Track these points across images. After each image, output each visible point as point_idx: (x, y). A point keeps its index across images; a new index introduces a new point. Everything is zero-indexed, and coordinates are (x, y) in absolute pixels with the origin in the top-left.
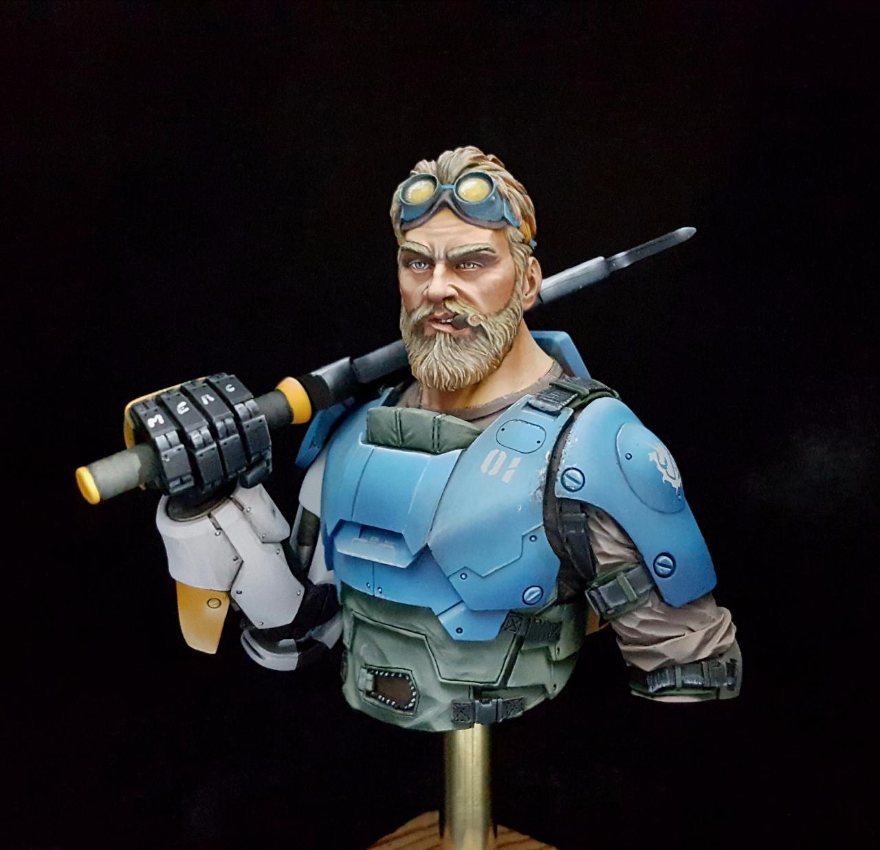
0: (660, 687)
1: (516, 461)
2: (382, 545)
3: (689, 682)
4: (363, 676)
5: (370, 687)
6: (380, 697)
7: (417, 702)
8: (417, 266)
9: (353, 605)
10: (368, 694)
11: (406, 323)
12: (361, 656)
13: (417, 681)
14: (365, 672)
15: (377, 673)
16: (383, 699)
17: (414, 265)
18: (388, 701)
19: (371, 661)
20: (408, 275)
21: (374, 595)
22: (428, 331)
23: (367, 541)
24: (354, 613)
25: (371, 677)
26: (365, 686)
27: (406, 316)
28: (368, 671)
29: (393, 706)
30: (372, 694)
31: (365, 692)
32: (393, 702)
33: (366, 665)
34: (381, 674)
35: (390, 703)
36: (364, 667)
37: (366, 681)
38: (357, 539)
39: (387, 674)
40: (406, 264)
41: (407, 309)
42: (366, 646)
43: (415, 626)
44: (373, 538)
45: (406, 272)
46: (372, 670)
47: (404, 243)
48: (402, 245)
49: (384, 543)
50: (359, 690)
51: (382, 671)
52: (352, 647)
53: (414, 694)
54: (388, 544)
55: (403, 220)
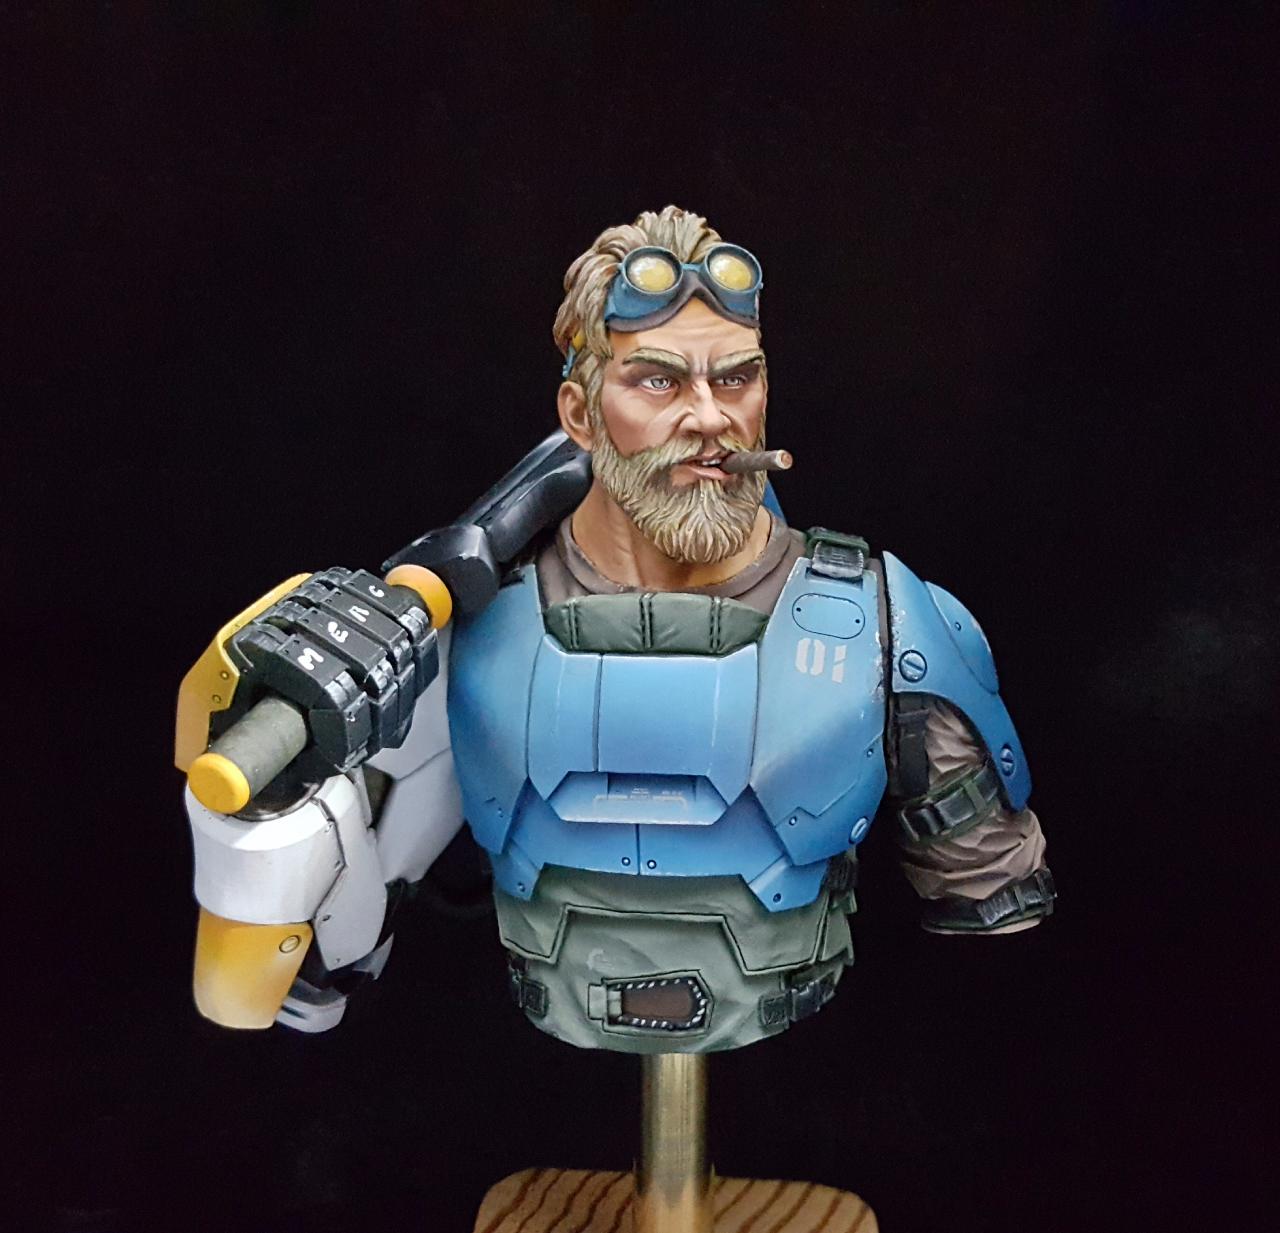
0: (1001, 915)
1: (841, 651)
2: (655, 798)
3: (1031, 902)
4: (598, 997)
5: (616, 1010)
6: (636, 1020)
7: (708, 1011)
8: (653, 385)
9: (566, 896)
10: (613, 1021)
11: (615, 469)
12: (587, 967)
13: (709, 983)
14: (602, 989)
15: (630, 986)
16: (643, 1022)
17: (648, 383)
18: (654, 1023)
19: (613, 971)
20: (635, 397)
21: (639, 874)
22: (679, 479)
23: (625, 797)
24: (569, 907)
25: (616, 995)
26: (605, 1011)
27: (613, 458)
28: (609, 987)
29: (666, 1028)
30: (620, 1018)
31: (606, 1018)
32: (664, 1024)
33: (602, 980)
34: (640, 986)
35: (658, 1027)
36: (599, 982)
37: (608, 1003)
38: (604, 796)
39: (652, 985)
40: (632, 382)
41: (621, 448)
42: (601, 952)
43: (706, 906)
44: (636, 791)
45: (630, 393)
46: (617, 984)
47: (639, 350)
48: (636, 354)
49: (660, 794)
50: (593, 1019)
51: (641, 982)
52: (558, 960)
53: (702, 1003)
54: (671, 795)
55: (613, 316)
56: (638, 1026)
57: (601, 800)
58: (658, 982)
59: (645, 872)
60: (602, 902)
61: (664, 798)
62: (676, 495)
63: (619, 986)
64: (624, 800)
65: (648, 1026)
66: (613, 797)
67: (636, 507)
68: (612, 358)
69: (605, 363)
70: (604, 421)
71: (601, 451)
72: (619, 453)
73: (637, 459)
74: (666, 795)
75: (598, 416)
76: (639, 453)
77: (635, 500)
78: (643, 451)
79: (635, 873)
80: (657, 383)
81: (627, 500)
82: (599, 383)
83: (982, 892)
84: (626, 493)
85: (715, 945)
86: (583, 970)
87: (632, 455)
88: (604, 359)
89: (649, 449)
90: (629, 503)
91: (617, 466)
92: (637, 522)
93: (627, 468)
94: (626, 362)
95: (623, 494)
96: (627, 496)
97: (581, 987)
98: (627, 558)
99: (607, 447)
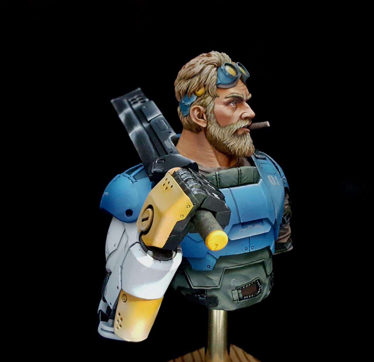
2: (254, 227)
4: (235, 293)
5: (241, 296)
6: (245, 297)
7: (262, 288)
8: (233, 104)
9: (225, 265)
10: (240, 299)
11: (219, 132)
12: (231, 286)
13: (262, 280)
14: (236, 291)
15: (244, 287)
16: (247, 297)
17: (232, 104)
18: (250, 296)
19: (239, 284)
20: (228, 108)
21: (250, 251)
22: (240, 133)
23: (246, 229)
24: (225, 268)
25: (240, 291)
26: (238, 297)
27: (218, 128)
28: (238, 289)
29: (253, 297)
30: (241, 298)
31: (238, 299)
32: (252, 295)
33: (236, 288)
34: (247, 286)
35: (251, 297)
36: (235, 289)
37: (239, 294)
38: (242, 230)
39: (250, 285)
40: (227, 104)
41: (221, 125)
42: (234, 279)
43: (261, 257)
44: (249, 227)
45: (226, 107)
46: (240, 288)
47: (232, 94)
48: (231, 95)
49: (255, 226)
50: (235, 301)
51: (246, 285)
52: (221, 287)
53: (260, 286)
54: (258, 225)
55: (219, 84)
56: (246, 299)
57: (241, 231)
58: (251, 283)
59: (251, 251)
60: (236, 264)
61: (257, 227)
62: (240, 137)
63: (241, 288)
64: (247, 230)
65: (248, 298)
66: (244, 230)
67: (229, 142)
68: (219, 97)
69: (215, 99)
70: (215, 117)
71: (213, 126)
72: (220, 126)
73: (227, 128)
74: (257, 226)
75: (212, 115)
76: (229, 126)
77: (228, 140)
78: (230, 125)
79: (249, 252)
80: (234, 104)
81: (225, 140)
82: (213, 105)
83: (285, 241)
84: (225, 138)
85: (261, 268)
86: (229, 287)
87: (226, 126)
88: (215, 97)
89: (233, 124)
90: (226, 141)
91: (219, 130)
92: (229, 146)
93: (224, 131)
94: (226, 98)
95: (224, 139)
96: (225, 139)
97: (230, 292)
98: (215, 159)
99: (215, 125)
